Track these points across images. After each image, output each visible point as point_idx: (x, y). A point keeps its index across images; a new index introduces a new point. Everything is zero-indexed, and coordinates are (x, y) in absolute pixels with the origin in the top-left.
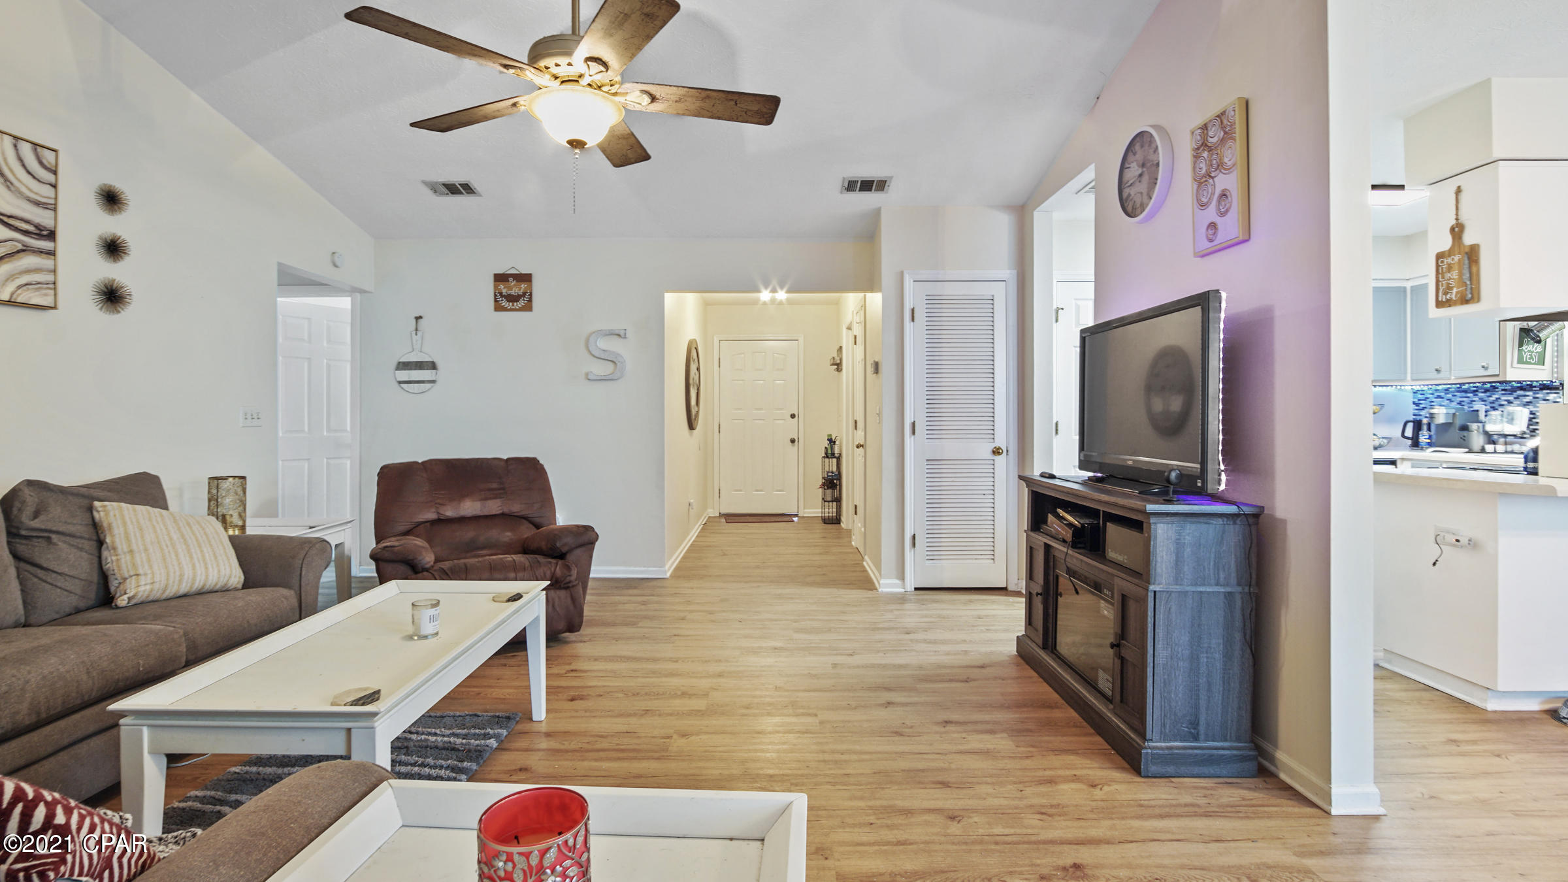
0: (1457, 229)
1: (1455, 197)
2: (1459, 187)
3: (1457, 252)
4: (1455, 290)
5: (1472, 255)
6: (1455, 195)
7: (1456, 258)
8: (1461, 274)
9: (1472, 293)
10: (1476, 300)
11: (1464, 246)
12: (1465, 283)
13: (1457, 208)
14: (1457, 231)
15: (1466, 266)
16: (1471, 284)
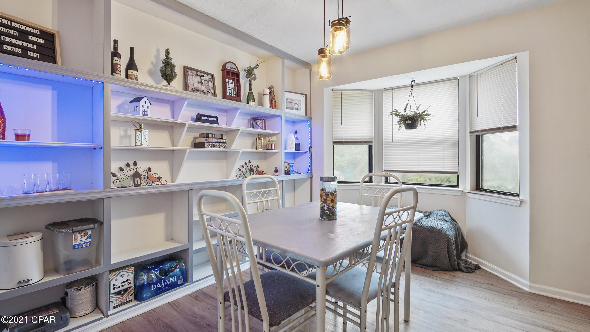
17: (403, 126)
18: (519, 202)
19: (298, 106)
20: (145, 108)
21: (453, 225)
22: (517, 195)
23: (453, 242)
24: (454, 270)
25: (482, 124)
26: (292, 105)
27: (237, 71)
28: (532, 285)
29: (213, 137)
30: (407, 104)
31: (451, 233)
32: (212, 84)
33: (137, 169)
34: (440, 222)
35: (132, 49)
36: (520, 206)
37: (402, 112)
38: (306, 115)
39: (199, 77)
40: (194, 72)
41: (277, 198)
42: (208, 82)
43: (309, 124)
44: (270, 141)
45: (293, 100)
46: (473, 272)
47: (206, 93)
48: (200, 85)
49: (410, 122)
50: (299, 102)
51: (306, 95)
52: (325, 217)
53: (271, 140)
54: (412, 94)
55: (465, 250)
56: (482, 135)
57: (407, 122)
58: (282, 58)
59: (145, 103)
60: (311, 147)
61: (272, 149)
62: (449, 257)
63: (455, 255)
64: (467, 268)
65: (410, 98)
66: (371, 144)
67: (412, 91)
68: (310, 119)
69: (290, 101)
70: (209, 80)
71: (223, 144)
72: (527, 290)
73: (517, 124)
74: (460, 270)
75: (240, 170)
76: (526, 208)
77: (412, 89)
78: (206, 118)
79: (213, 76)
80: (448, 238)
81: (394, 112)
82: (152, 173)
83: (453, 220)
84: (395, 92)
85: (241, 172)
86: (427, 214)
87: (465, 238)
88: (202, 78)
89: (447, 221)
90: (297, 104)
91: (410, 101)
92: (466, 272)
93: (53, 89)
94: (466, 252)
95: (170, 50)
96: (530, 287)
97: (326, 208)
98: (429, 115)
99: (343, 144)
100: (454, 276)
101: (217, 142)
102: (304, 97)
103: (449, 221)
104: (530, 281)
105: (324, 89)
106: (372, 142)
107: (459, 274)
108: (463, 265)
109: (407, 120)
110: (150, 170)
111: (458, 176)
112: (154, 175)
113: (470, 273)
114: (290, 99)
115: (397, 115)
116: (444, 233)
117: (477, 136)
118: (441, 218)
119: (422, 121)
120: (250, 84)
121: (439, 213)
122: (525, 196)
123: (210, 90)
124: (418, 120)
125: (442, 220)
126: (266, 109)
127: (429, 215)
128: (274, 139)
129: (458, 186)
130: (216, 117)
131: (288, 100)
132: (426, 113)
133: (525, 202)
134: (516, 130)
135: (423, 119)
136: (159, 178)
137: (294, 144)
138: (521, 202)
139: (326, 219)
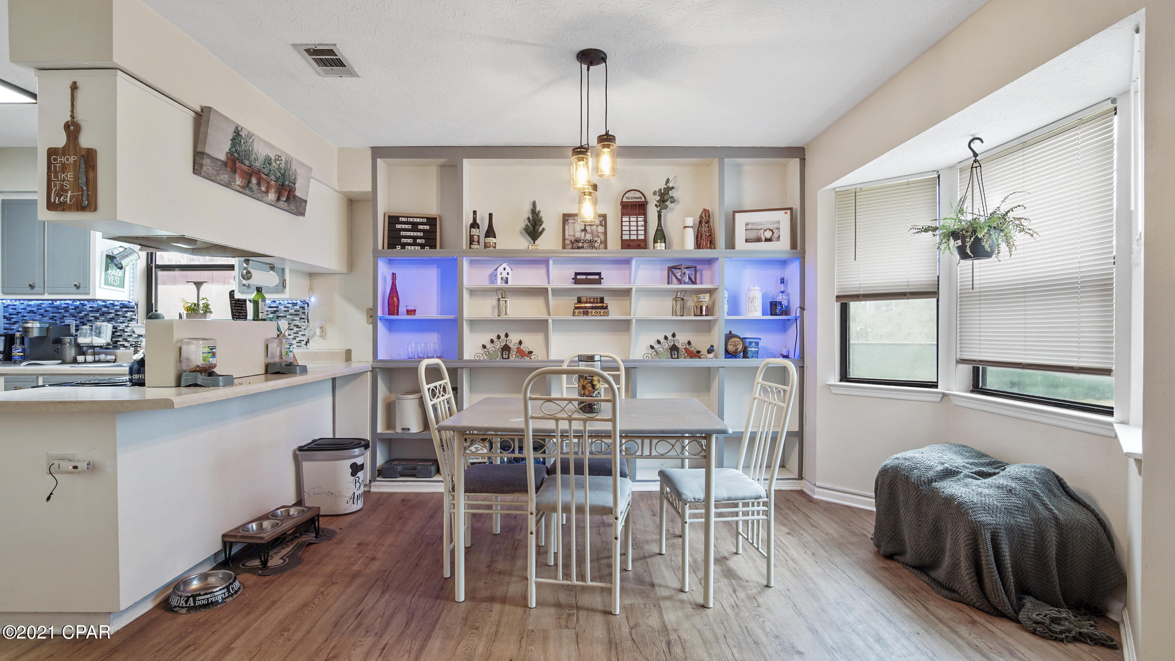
0: (72, 128)
1: (70, 93)
2: (75, 83)
3: (72, 152)
4: (69, 194)
5: (89, 158)
6: (70, 89)
7: (72, 159)
8: (77, 178)
9: (88, 200)
10: (93, 208)
11: (81, 148)
12: (82, 188)
13: (73, 105)
14: (73, 129)
15: (83, 170)
16: (88, 190)
19: (773, 233)
20: (505, 275)
26: (759, 234)
27: (643, 200)
29: (588, 300)
32: (603, 228)
33: (508, 342)
35: (491, 215)
38: (793, 248)
39: (582, 224)
40: (577, 218)
42: (597, 226)
43: (798, 264)
44: (699, 302)
45: (760, 224)
47: (591, 242)
48: (583, 233)
50: (776, 226)
51: (791, 209)
53: (700, 300)
58: (721, 158)
59: (505, 269)
60: (801, 308)
61: (703, 316)
66: (935, 297)
67: (976, 165)
68: (803, 253)
69: (755, 227)
70: (598, 223)
71: (602, 311)
75: (652, 347)
78: (584, 277)
82: (522, 347)
85: (653, 350)
90: (770, 230)
93: (438, 267)
95: (537, 202)
99: (862, 300)
101: (592, 308)
102: (786, 215)
105: (818, 193)
106: (934, 293)
110: (520, 343)
112: (524, 349)
114: (753, 224)
120: (660, 216)
123: (598, 236)
128: (706, 298)
130: (599, 274)
131: (750, 227)
136: (530, 352)
137: (762, 305)
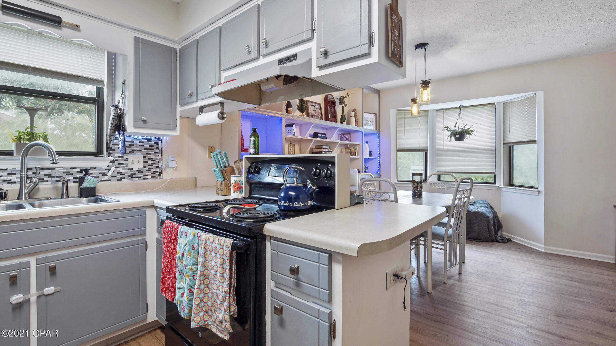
17: (453, 138)
18: (538, 192)
19: (371, 123)
20: (294, 131)
21: (491, 210)
22: (537, 188)
23: (492, 221)
24: (493, 241)
25: (513, 138)
26: (367, 122)
27: (334, 100)
28: (546, 247)
30: (457, 123)
31: (490, 215)
32: (320, 110)
34: (482, 208)
36: (538, 195)
37: (453, 128)
38: (376, 129)
39: (313, 107)
40: (311, 103)
41: (374, 188)
42: (318, 109)
43: (378, 136)
45: (369, 119)
46: (506, 243)
47: (317, 117)
48: (314, 112)
49: (459, 136)
50: (372, 120)
51: (376, 114)
52: (416, 197)
53: (355, 149)
54: (460, 115)
55: (500, 230)
56: (513, 146)
57: (456, 136)
58: (363, 89)
59: (294, 127)
60: (380, 154)
61: (356, 156)
62: (489, 232)
63: (493, 230)
64: (502, 240)
65: (459, 118)
66: (426, 151)
67: (460, 113)
68: (379, 132)
69: (367, 120)
70: (318, 108)
72: (543, 251)
73: (537, 139)
74: (497, 241)
76: (542, 196)
77: (460, 112)
78: (320, 135)
79: (320, 105)
80: (488, 218)
81: (445, 127)
83: (492, 207)
84: (446, 112)
86: (472, 203)
87: (501, 221)
88: (315, 107)
89: (487, 207)
90: (370, 121)
91: (458, 121)
92: (501, 243)
94: (502, 231)
96: (545, 249)
97: (417, 191)
98: (473, 131)
99: (406, 152)
100: (493, 245)
102: (375, 116)
103: (489, 207)
104: (545, 245)
105: (391, 110)
106: (427, 150)
107: (496, 243)
108: (498, 239)
109: (457, 134)
111: (495, 176)
113: (504, 243)
114: (367, 118)
115: (449, 131)
116: (485, 215)
117: (509, 146)
118: (483, 205)
119: (468, 135)
120: (343, 109)
121: (481, 202)
122: (541, 188)
123: (319, 115)
124: (465, 134)
125: (483, 207)
126: (352, 127)
127: (473, 204)
128: (357, 148)
129: (495, 183)
130: (325, 134)
132: (471, 129)
133: (542, 192)
134: (535, 143)
135: (469, 134)
137: (368, 152)
138: (539, 192)
139: (417, 197)
